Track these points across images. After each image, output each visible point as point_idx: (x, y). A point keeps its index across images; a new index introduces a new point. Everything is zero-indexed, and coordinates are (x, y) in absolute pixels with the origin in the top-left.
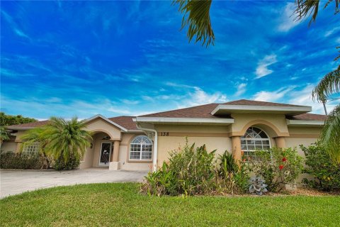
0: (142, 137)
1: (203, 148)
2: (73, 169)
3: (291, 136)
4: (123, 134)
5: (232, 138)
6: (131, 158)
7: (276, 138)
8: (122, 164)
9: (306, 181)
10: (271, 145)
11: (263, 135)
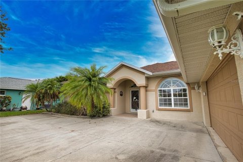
0: (171, 80)
2: (104, 116)
4: (148, 79)
6: (161, 105)
8: (151, 112)
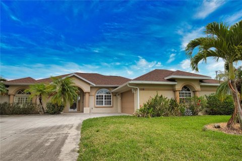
1: (162, 96)
3: (202, 91)
4: (92, 87)
5: (175, 91)
6: (97, 104)
7: (194, 92)
9: (206, 111)
10: (192, 95)
11: (189, 90)
